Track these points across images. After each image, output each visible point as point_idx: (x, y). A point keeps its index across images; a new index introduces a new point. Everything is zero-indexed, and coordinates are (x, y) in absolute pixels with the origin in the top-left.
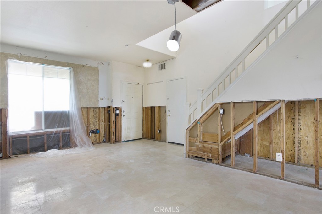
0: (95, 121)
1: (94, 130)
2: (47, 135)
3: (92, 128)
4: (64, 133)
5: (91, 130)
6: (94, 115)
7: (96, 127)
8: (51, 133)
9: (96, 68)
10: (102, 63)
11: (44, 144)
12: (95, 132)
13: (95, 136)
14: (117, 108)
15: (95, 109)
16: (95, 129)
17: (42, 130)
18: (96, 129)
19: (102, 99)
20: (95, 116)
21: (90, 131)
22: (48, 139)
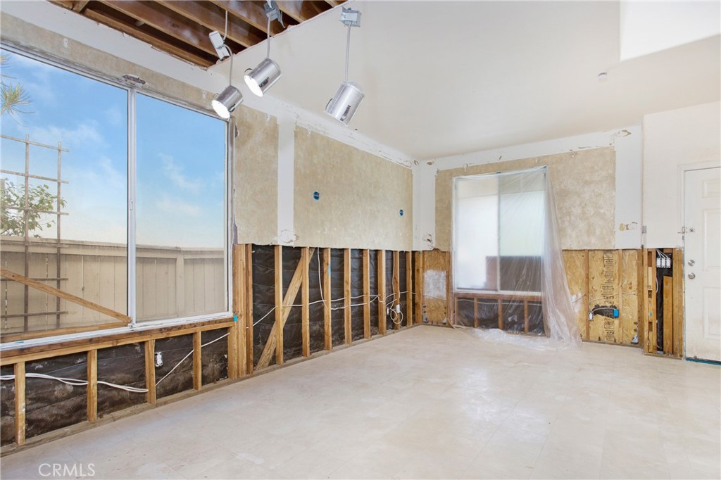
0: (610, 285)
1: (603, 307)
2: (504, 301)
3: (599, 300)
4: (533, 302)
5: (597, 306)
6: (605, 269)
7: (611, 300)
8: (510, 300)
9: (607, 148)
10: (625, 131)
11: (497, 316)
12: (609, 312)
13: (609, 323)
14: (665, 251)
15: (609, 254)
16: (608, 305)
17: (496, 290)
18: (612, 306)
19: (627, 226)
20: (607, 272)
21: (594, 307)
22: (505, 308)
